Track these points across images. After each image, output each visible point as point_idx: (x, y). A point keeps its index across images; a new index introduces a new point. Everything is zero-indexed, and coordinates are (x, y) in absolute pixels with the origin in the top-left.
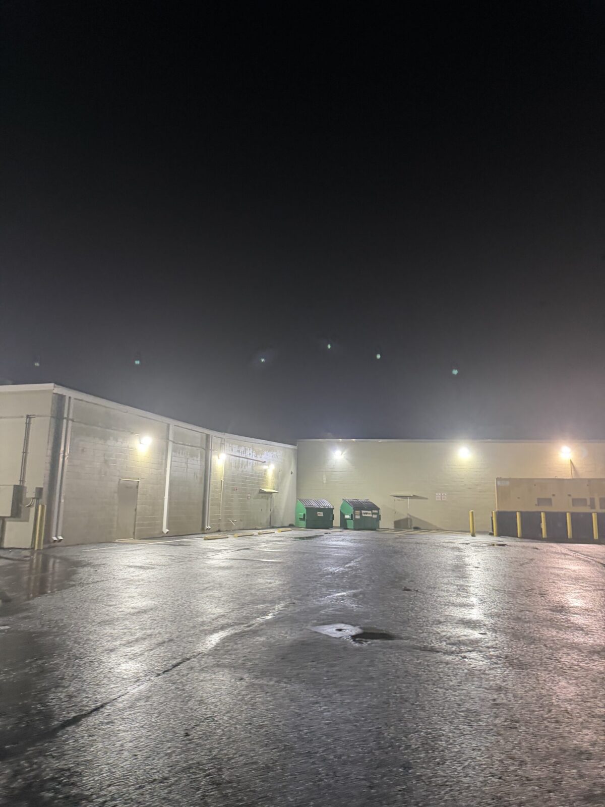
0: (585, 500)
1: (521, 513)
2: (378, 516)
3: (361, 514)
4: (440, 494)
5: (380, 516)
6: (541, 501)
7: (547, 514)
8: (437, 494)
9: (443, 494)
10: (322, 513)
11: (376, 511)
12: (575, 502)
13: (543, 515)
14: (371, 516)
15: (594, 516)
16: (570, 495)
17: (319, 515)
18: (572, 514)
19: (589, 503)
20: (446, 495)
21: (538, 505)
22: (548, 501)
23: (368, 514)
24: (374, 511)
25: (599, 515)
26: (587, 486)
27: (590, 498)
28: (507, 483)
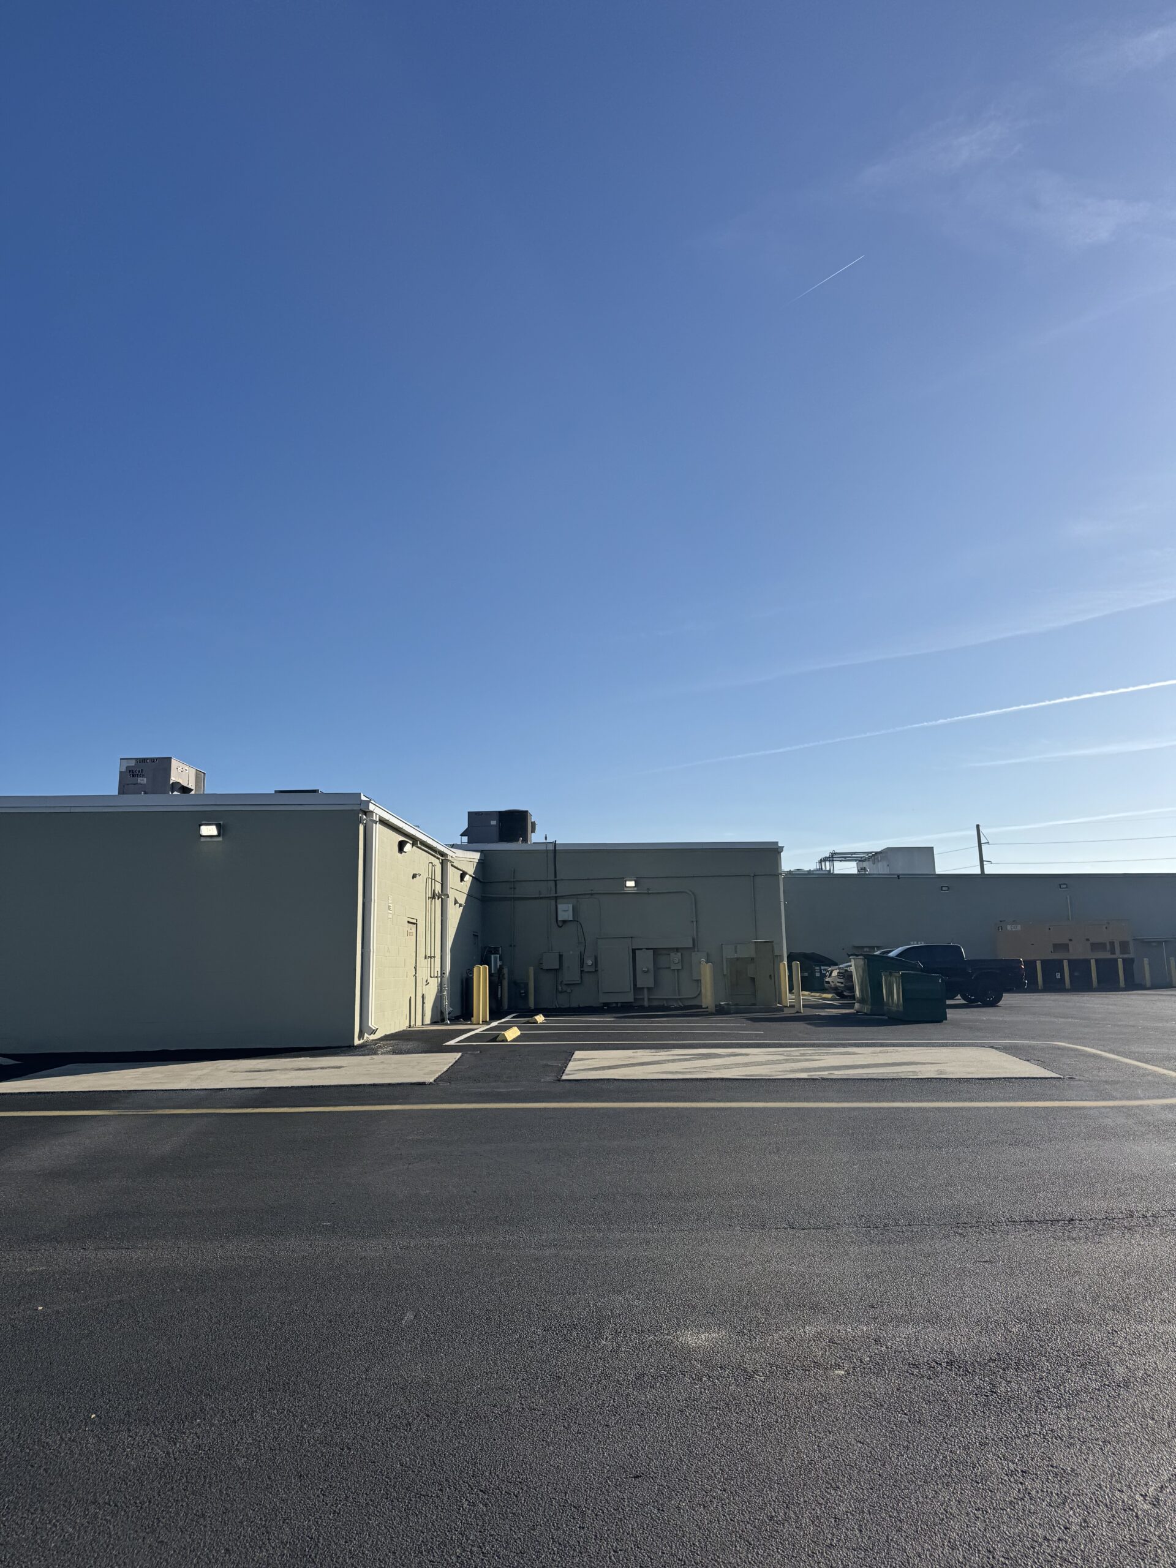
0: (1104, 944)
6: (1061, 946)
7: (1069, 961)
12: (1096, 946)
13: (1065, 963)
15: (1120, 962)
16: (1088, 939)
19: (1108, 948)
21: (1054, 952)
22: (1064, 947)
26: (1106, 928)
27: (1110, 942)
28: (1019, 927)
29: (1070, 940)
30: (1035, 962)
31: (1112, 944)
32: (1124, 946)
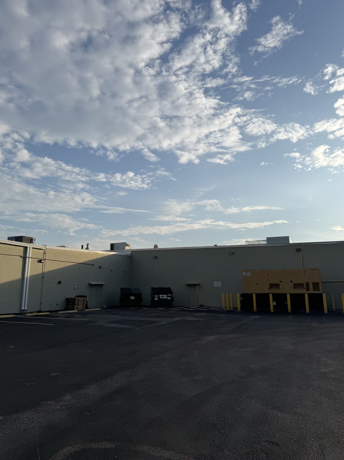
0: (302, 284)
1: (257, 295)
2: (171, 298)
3: (159, 297)
4: (216, 282)
5: (173, 297)
6: (272, 286)
7: (273, 295)
8: (215, 282)
9: (218, 282)
10: (134, 297)
11: (170, 295)
12: (296, 286)
13: (271, 296)
14: (167, 298)
15: (306, 296)
16: (292, 281)
17: (131, 299)
18: (291, 295)
19: (305, 287)
20: (220, 283)
21: (270, 289)
22: (277, 286)
23: (165, 297)
24: (168, 295)
25: (309, 295)
26: (304, 274)
27: (306, 283)
28: (249, 274)
29: (281, 282)
30: (251, 295)
31: (308, 284)
32: (316, 285)
